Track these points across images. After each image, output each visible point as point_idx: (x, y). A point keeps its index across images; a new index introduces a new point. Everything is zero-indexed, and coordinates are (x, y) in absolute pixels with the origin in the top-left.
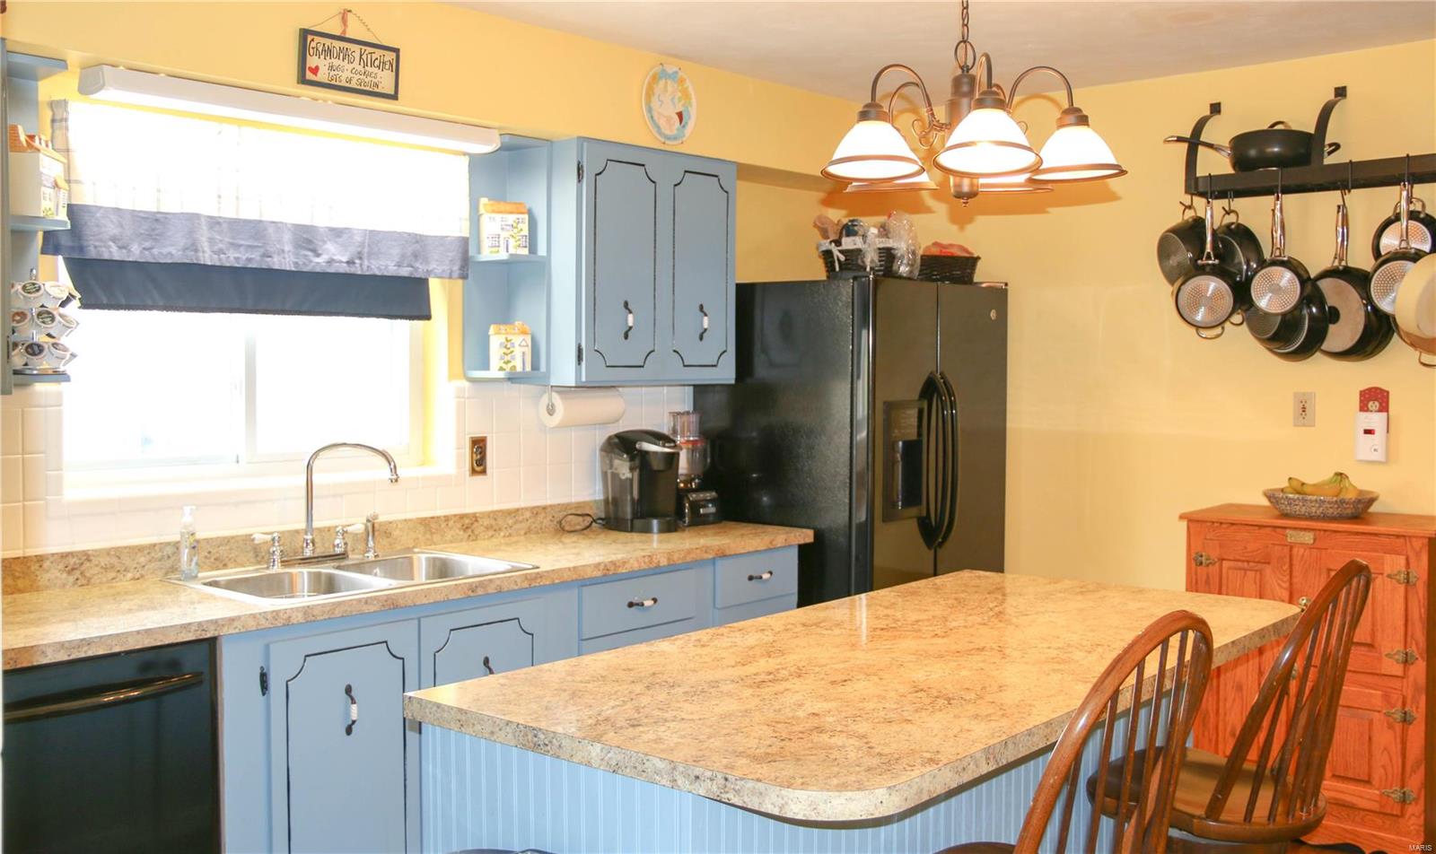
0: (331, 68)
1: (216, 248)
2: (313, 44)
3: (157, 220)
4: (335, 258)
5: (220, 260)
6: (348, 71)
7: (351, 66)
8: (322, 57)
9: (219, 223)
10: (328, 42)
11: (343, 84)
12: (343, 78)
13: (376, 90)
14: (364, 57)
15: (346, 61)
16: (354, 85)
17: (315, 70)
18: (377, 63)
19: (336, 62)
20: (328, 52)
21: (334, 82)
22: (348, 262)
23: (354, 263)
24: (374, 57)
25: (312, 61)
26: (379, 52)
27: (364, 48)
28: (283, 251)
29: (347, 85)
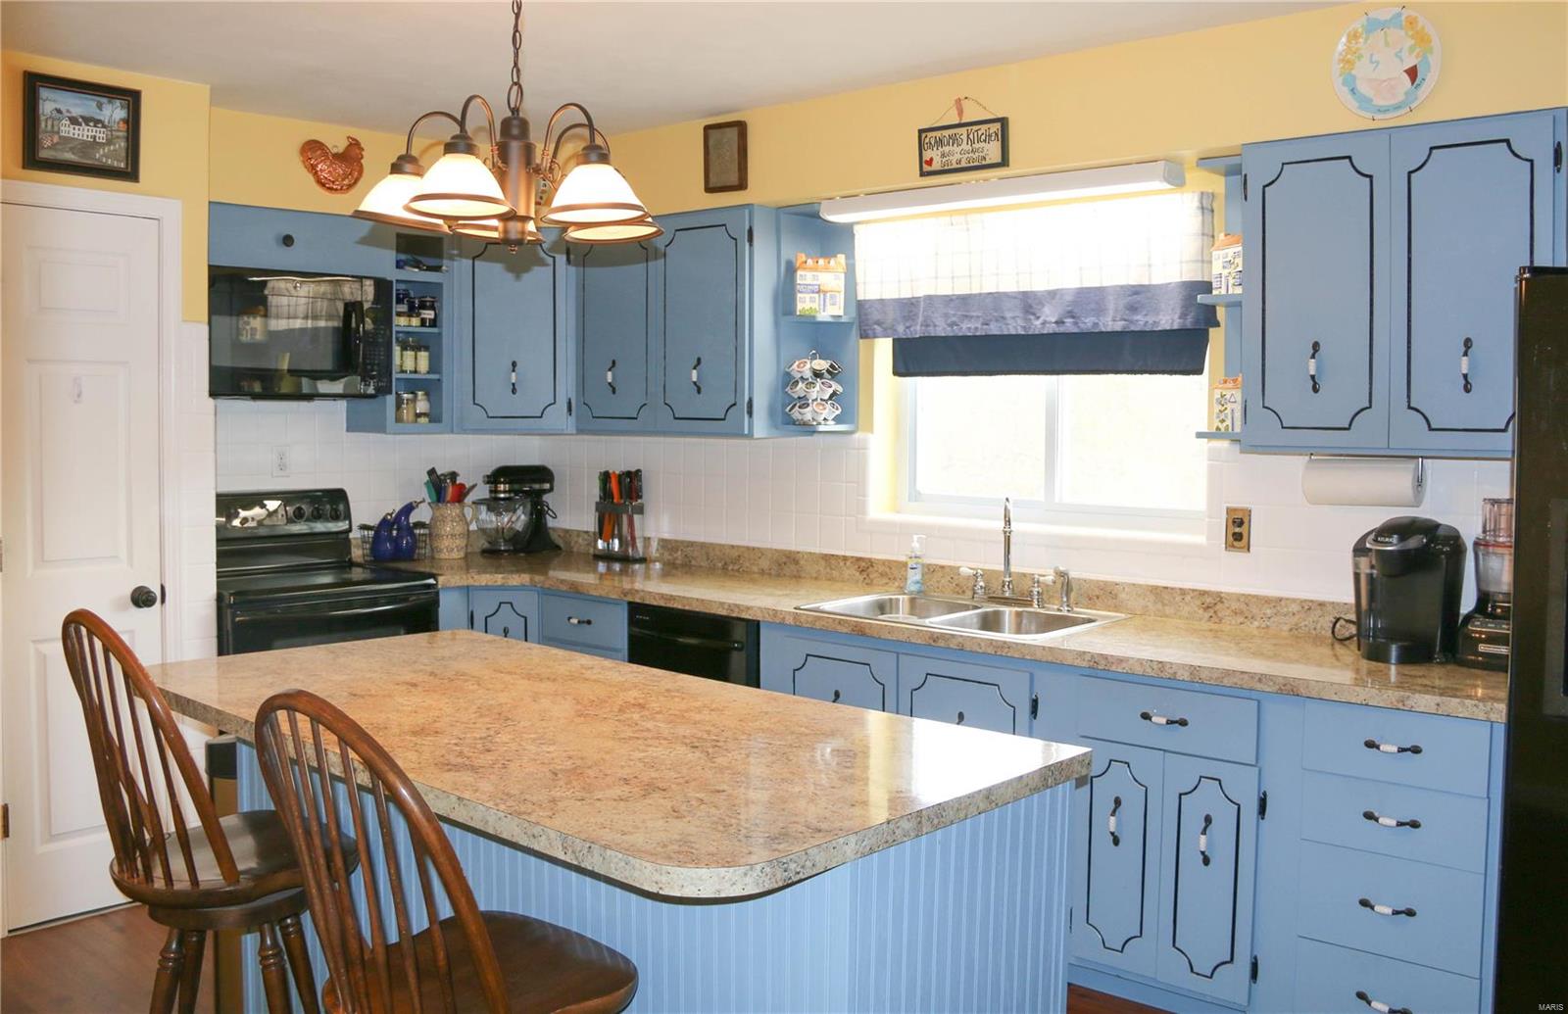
0: (943, 155)
1: (949, 321)
2: (927, 140)
3: (912, 304)
4: (1047, 319)
5: (953, 331)
6: (957, 154)
7: (960, 148)
8: (935, 149)
9: (951, 300)
10: (938, 134)
11: (955, 166)
12: (954, 162)
13: (984, 163)
14: (971, 136)
15: (955, 145)
16: (964, 164)
17: (930, 162)
18: (983, 137)
19: (946, 149)
20: (940, 142)
21: (946, 168)
22: (1056, 322)
23: (1063, 323)
24: (980, 133)
25: (927, 155)
26: (984, 127)
27: (970, 128)
28: (1003, 318)
29: (959, 166)
